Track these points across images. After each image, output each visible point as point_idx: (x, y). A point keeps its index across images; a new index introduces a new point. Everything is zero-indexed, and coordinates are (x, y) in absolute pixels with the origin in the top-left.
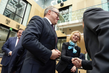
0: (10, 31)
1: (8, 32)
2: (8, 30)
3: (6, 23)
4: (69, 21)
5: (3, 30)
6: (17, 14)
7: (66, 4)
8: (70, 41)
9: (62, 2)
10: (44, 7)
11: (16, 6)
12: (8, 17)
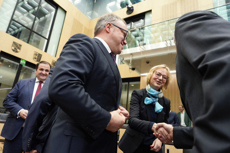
0: (21, 66)
1: (17, 68)
2: (17, 65)
3: (14, 51)
4: (144, 44)
5: (7, 65)
6: (36, 31)
7: (138, 9)
8: (148, 87)
9: (130, 5)
10: (92, 16)
11: (33, 13)
12: (16, 37)
